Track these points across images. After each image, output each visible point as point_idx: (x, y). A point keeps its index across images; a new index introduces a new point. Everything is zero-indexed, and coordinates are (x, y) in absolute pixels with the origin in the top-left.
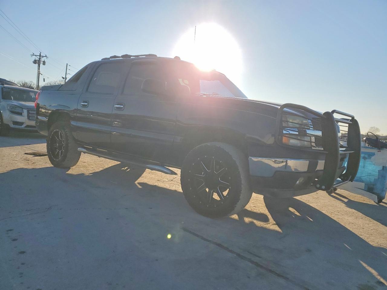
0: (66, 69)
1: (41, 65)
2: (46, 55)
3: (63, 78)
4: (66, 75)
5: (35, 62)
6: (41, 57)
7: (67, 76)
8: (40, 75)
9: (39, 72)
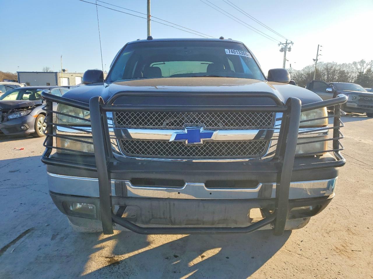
0: (318, 51)
1: (287, 52)
2: (291, 42)
3: (314, 60)
4: (317, 56)
5: (282, 50)
6: (287, 44)
7: (318, 58)
8: (286, 61)
9: (285, 58)
